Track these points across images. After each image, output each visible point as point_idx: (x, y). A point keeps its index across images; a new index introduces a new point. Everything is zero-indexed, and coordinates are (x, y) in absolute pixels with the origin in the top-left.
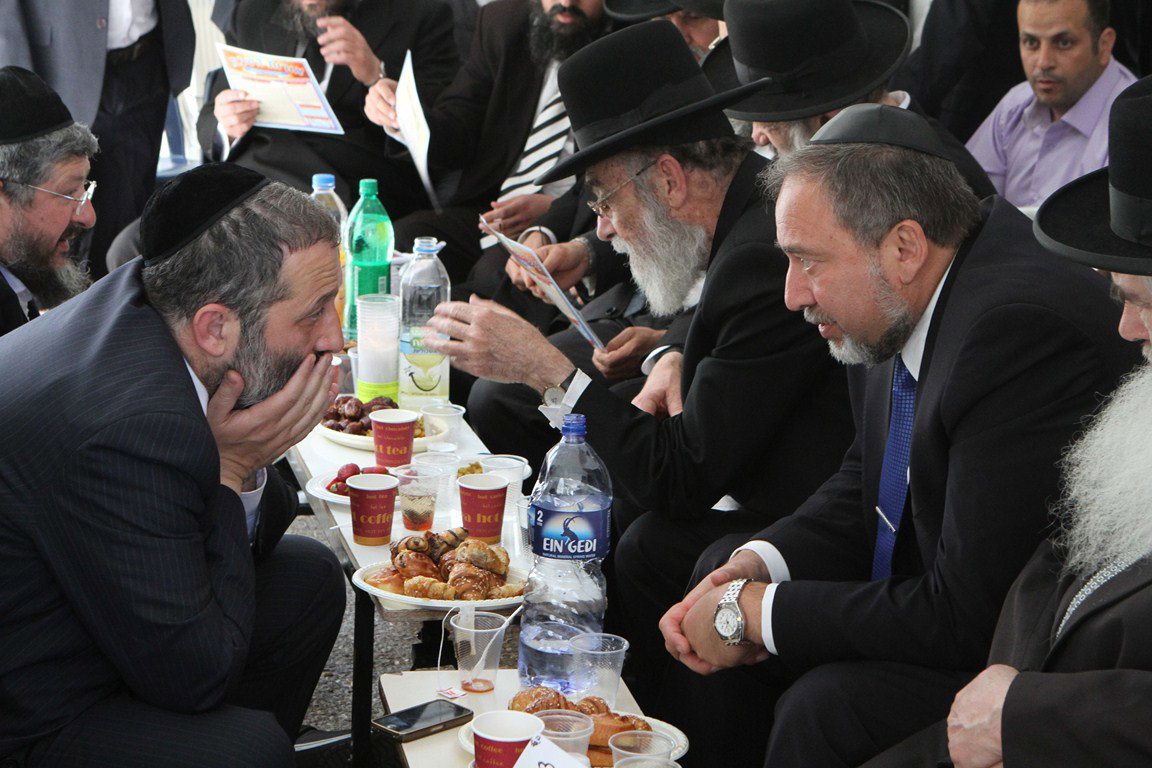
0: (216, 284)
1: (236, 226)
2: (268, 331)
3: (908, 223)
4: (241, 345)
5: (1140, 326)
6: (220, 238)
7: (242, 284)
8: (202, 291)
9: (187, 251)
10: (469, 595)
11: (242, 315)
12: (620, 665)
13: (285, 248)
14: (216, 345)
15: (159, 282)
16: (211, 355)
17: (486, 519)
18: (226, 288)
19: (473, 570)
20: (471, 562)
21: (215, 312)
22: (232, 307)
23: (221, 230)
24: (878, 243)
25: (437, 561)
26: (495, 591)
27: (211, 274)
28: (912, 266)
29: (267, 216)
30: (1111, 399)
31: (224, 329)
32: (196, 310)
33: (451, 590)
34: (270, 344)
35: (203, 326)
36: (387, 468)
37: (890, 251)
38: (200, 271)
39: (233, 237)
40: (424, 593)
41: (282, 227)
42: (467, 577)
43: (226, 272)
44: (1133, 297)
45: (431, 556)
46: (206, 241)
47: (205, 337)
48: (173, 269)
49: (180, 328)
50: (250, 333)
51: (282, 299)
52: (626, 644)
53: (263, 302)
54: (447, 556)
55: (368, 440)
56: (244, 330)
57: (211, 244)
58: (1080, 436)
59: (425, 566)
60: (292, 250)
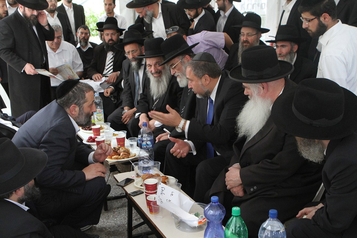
0: (73, 101)
1: (76, 90)
2: (84, 108)
3: (206, 75)
4: (79, 112)
5: (248, 92)
6: (73, 92)
7: (78, 101)
8: (71, 103)
9: (67, 96)
10: (125, 158)
11: (79, 106)
12: (159, 167)
13: (85, 92)
14: (75, 113)
15: (62, 102)
16: (74, 115)
17: (122, 143)
18: (76, 101)
19: (125, 153)
20: (124, 152)
21: (74, 106)
22: (77, 105)
23: (73, 91)
24: (201, 78)
25: (117, 152)
26: (130, 156)
27: (72, 99)
28: (208, 82)
29: (81, 87)
30: (243, 107)
31: (76, 110)
32: (70, 107)
33: (122, 157)
34: (85, 111)
35: (72, 109)
36: (97, 137)
37: (203, 80)
38: (70, 99)
39: (76, 91)
40: (117, 159)
41: (84, 89)
42: (124, 154)
43: (75, 98)
44: (246, 87)
45: (115, 152)
46: (71, 93)
47: (72, 112)
48: (64, 99)
49: (68, 110)
50: (81, 109)
51: (86, 102)
52: (160, 163)
53: (83, 103)
54: (118, 151)
55: (92, 131)
56: (80, 109)
57: (72, 93)
58: (239, 114)
59: (115, 154)
60: (87, 92)
